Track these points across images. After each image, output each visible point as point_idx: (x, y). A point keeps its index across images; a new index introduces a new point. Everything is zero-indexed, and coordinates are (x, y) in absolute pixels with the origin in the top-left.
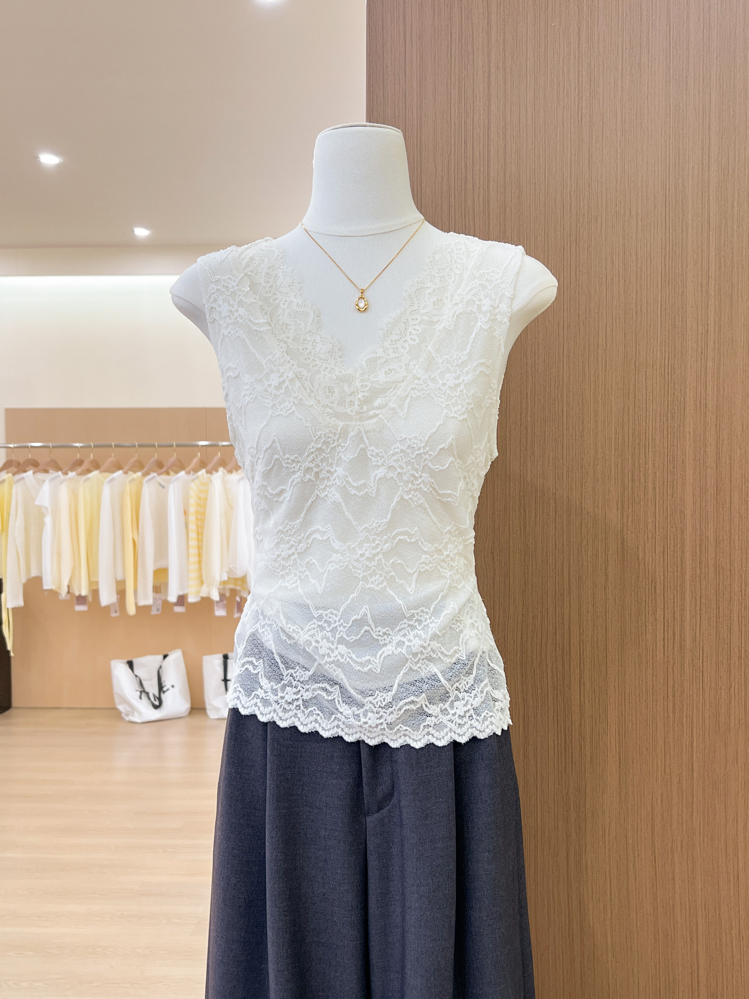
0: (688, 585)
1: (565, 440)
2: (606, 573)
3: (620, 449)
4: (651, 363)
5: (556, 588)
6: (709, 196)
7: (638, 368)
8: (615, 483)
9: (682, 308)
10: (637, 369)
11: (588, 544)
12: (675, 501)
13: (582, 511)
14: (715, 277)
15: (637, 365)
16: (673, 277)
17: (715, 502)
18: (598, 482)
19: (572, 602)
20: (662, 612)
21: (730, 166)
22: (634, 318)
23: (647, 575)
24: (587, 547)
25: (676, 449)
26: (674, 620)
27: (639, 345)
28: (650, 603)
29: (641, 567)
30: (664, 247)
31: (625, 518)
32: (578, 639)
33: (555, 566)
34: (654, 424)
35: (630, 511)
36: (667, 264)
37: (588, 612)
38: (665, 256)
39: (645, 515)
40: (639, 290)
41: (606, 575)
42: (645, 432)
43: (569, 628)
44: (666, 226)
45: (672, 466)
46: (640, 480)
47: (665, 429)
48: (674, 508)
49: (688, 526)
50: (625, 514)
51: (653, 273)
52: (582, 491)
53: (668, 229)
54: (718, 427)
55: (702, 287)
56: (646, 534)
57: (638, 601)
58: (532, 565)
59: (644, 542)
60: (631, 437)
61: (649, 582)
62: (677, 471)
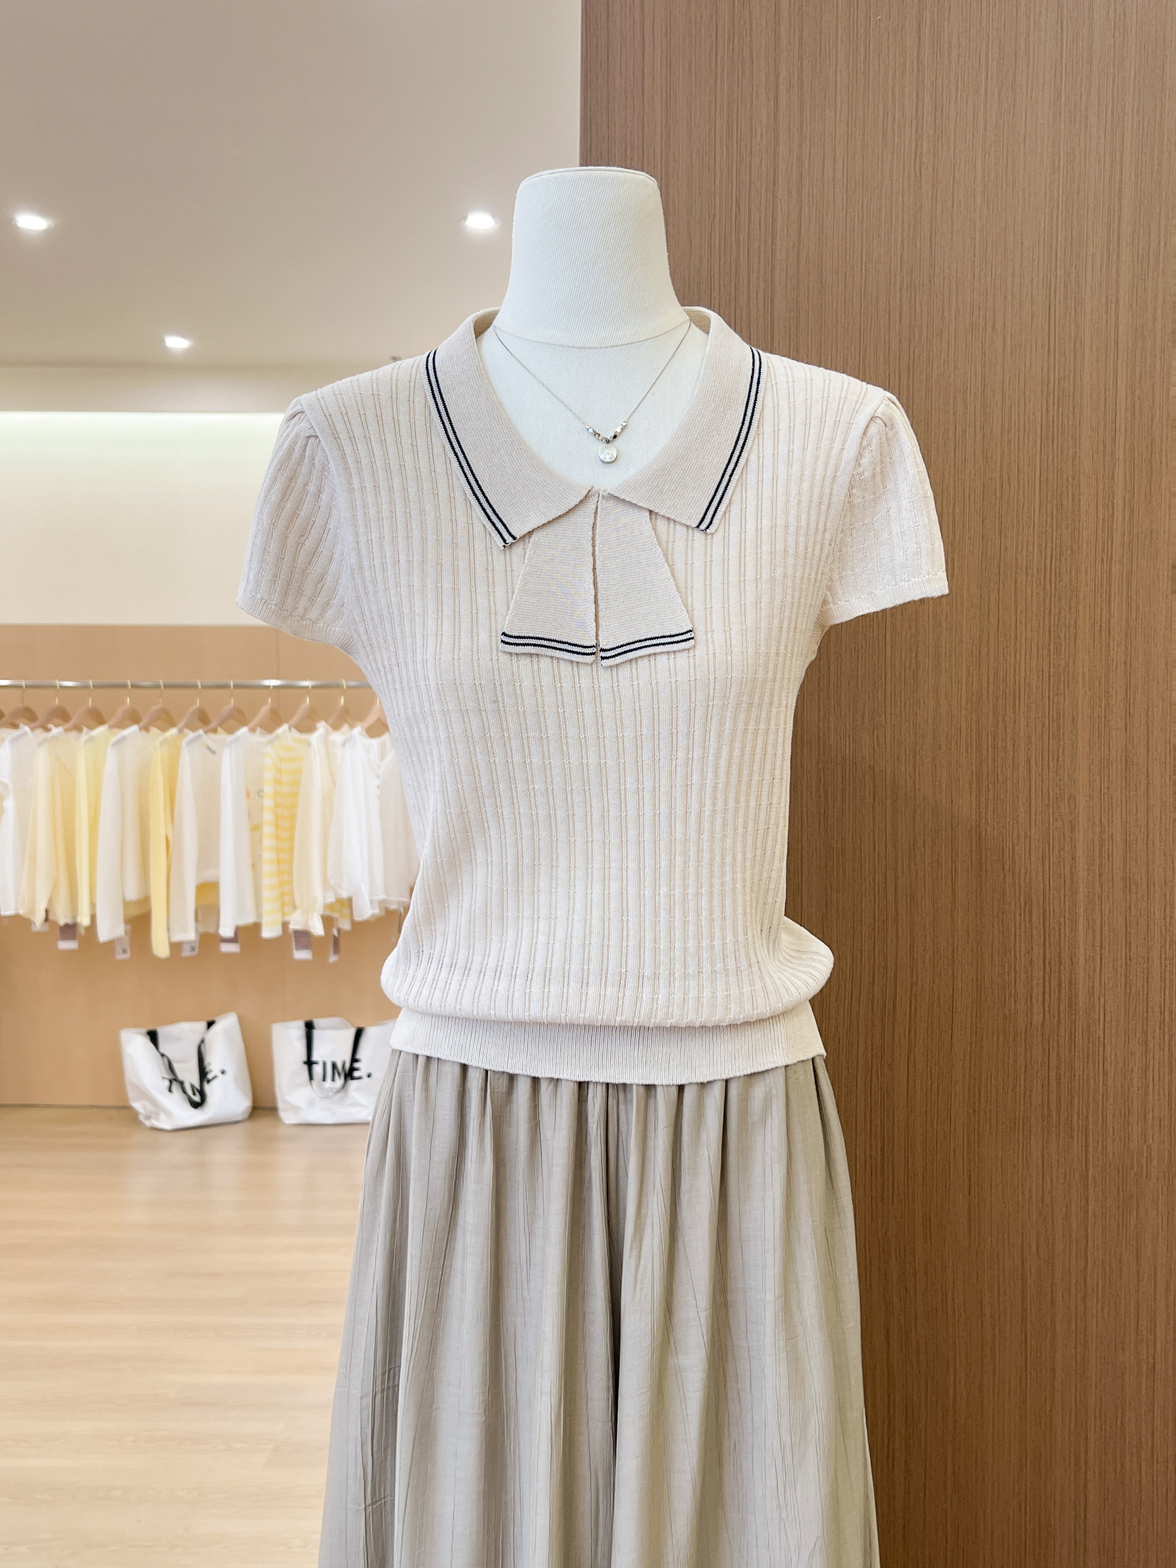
0: (1082, 910)
1: (888, 684)
2: (953, 890)
3: (974, 700)
4: (1025, 565)
5: (875, 912)
6: (1117, 302)
7: (1004, 572)
8: (967, 752)
9: (1074, 479)
10: (1002, 574)
11: (924, 844)
12: (1060, 780)
13: (915, 793)
14: (1126, 430)
15: (1002, 567)
16: (1060, 431)
17: (1124, 783)
18: (940, 749)
19: (900, 934)
20: (1042, 951)
21: (1151, 251)
22: (998, 495)
23: (1017, 894)
24: (923, 851)
25: (1062, 700)
26: (1060, 964)
27: (1006, 536)
28: (1023, 936)
29: (1008, 881)
30: (1046, 381)
31: (983, 805)
32: (908, 993)
33: (874, 879)
34: (1028, 661)
35: (991, 795)
36: (1051, 408)
37: (924, 950)
38: (1048, 396)
39: (1013, 802)
40: (1006, 449)
41: (954, 893)
42: (1015, 674)
43: (895, 975)
44: (1049, 348)
45: (1055, 725)
46: (1006, 747)
47: (1046, 669)
48: (1059, 792)
49: (1081, 818)
50: (983, 800)
51: (1029, 422)
52: (915, 763)
53: (1052, 352)
54: (1128, 665)
56: (1016, 830)
57: (1003, 933)
58: (838, 875)
59: (1013, 844)
60: (991, 680)
61: (1020, 905)
62: (1064, 735)
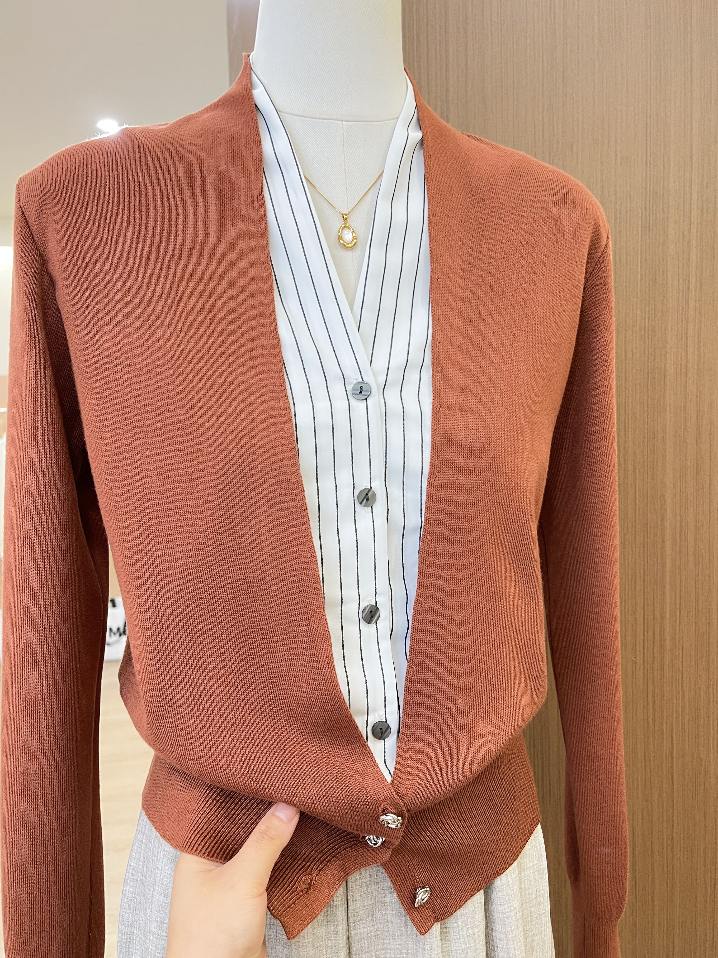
0: (668, 578)
9: (663, 260)
45: (652, 444)
47: (646, 402)
55: (684, 235)
62: (657, 450)
